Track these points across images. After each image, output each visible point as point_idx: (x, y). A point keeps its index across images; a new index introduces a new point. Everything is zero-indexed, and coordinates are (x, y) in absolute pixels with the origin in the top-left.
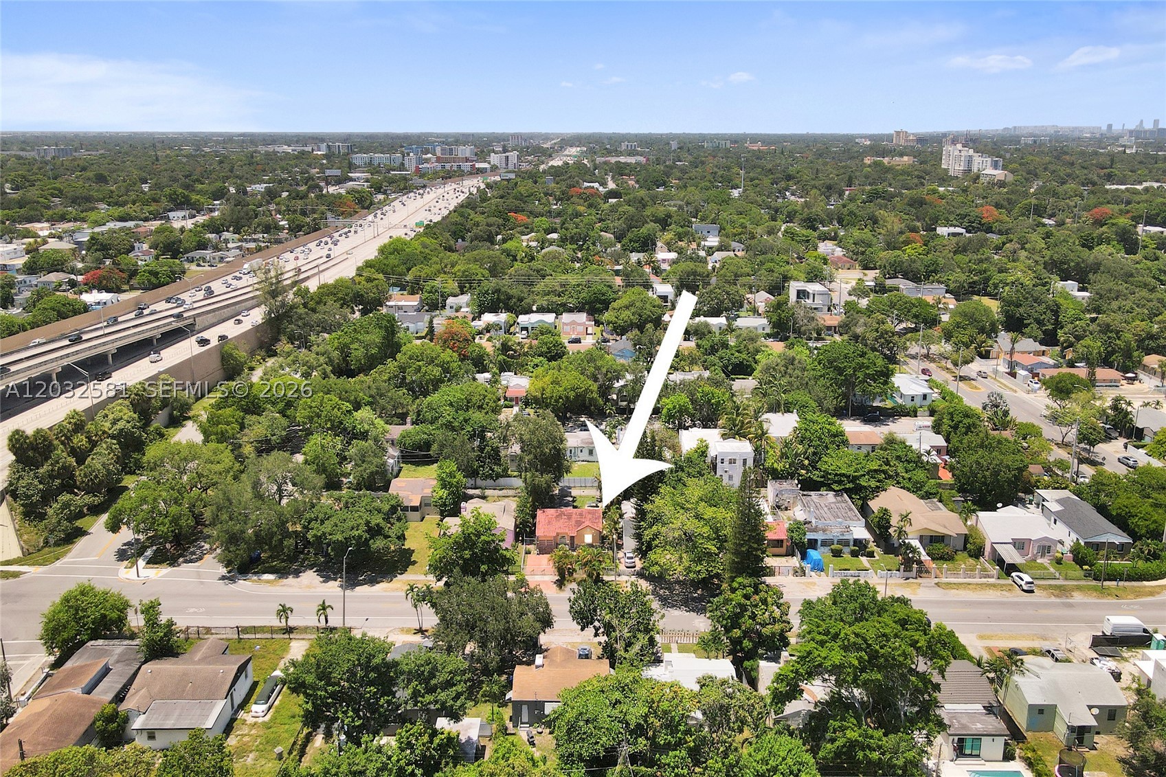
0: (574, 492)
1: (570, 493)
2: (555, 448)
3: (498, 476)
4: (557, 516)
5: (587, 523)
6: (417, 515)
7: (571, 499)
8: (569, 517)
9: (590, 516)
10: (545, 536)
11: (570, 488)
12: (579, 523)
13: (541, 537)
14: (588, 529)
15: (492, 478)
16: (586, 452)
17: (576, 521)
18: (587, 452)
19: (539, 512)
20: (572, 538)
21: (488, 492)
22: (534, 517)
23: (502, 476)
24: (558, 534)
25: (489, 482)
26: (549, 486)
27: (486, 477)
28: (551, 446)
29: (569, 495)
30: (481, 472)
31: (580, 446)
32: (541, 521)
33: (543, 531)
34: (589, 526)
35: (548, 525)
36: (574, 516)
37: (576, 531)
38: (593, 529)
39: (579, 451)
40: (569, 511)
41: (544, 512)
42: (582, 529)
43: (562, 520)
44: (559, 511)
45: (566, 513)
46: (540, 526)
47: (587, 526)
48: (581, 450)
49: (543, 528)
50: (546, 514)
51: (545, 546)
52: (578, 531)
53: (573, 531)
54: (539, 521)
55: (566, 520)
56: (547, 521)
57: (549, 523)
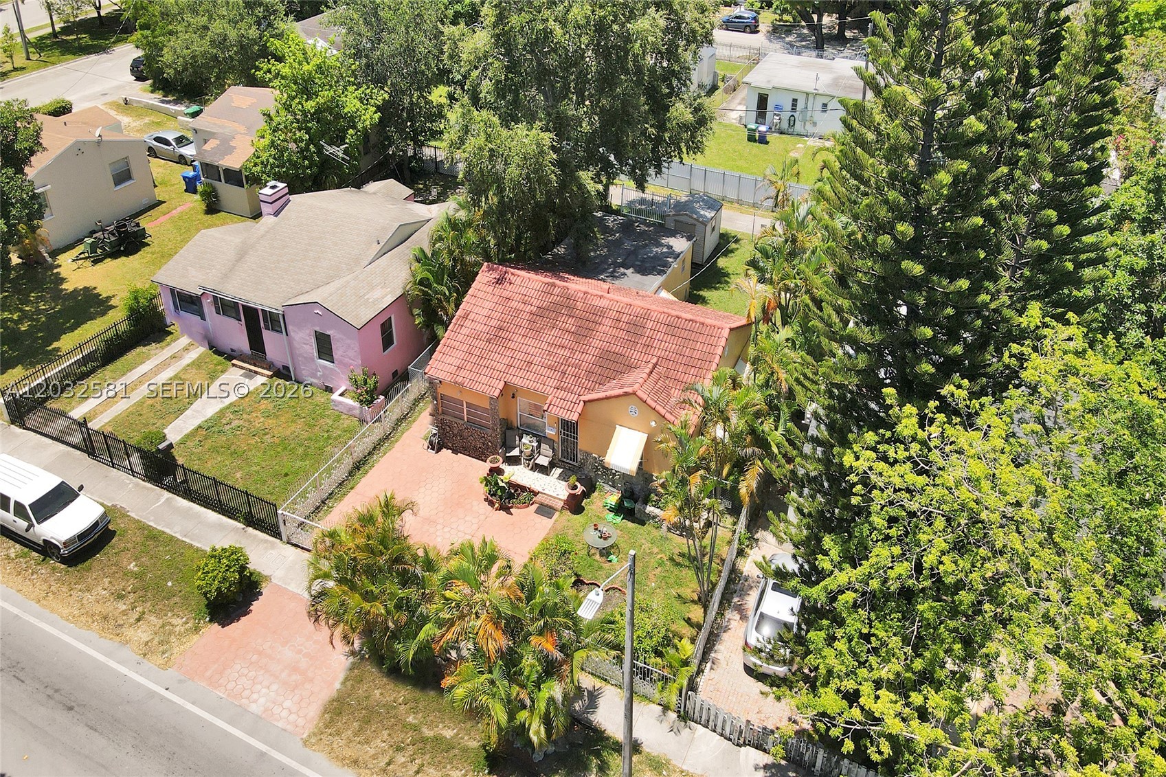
1: (705, 223)
5: (636, 379)
8: (586, 325)
9: (671, 346)
10: (458, 386)
12: (610, 366)
13: (443, 383)
14: (633, 408)
17: (604, 356)
19: (483, 278)
20: (569, 425)
24: (512, 391)
29: (699, 227)
31: (820, 92)
32: (471, 316)
33: (456, 362)
34: (634, 393)
35: (489, 341)
36: (606, 327)
37: (582, 398)
38: (653, 415)
39: (819, 107)
40: (597, 302)
41: (499, 281)
42: (607, 398)
43: (550, 335)
44: (557, 291)
45: (579, 305)
46: (460, 337)
47: (626, 394)
48: (825, 106)
49: (465, 348)
50: (505, 294)
51: (462, 422)
52: (590, 401)
53: (571, 397)
54: (465, 317)
55: (567, 340)
56: (494, 323)
57: (498, 336)
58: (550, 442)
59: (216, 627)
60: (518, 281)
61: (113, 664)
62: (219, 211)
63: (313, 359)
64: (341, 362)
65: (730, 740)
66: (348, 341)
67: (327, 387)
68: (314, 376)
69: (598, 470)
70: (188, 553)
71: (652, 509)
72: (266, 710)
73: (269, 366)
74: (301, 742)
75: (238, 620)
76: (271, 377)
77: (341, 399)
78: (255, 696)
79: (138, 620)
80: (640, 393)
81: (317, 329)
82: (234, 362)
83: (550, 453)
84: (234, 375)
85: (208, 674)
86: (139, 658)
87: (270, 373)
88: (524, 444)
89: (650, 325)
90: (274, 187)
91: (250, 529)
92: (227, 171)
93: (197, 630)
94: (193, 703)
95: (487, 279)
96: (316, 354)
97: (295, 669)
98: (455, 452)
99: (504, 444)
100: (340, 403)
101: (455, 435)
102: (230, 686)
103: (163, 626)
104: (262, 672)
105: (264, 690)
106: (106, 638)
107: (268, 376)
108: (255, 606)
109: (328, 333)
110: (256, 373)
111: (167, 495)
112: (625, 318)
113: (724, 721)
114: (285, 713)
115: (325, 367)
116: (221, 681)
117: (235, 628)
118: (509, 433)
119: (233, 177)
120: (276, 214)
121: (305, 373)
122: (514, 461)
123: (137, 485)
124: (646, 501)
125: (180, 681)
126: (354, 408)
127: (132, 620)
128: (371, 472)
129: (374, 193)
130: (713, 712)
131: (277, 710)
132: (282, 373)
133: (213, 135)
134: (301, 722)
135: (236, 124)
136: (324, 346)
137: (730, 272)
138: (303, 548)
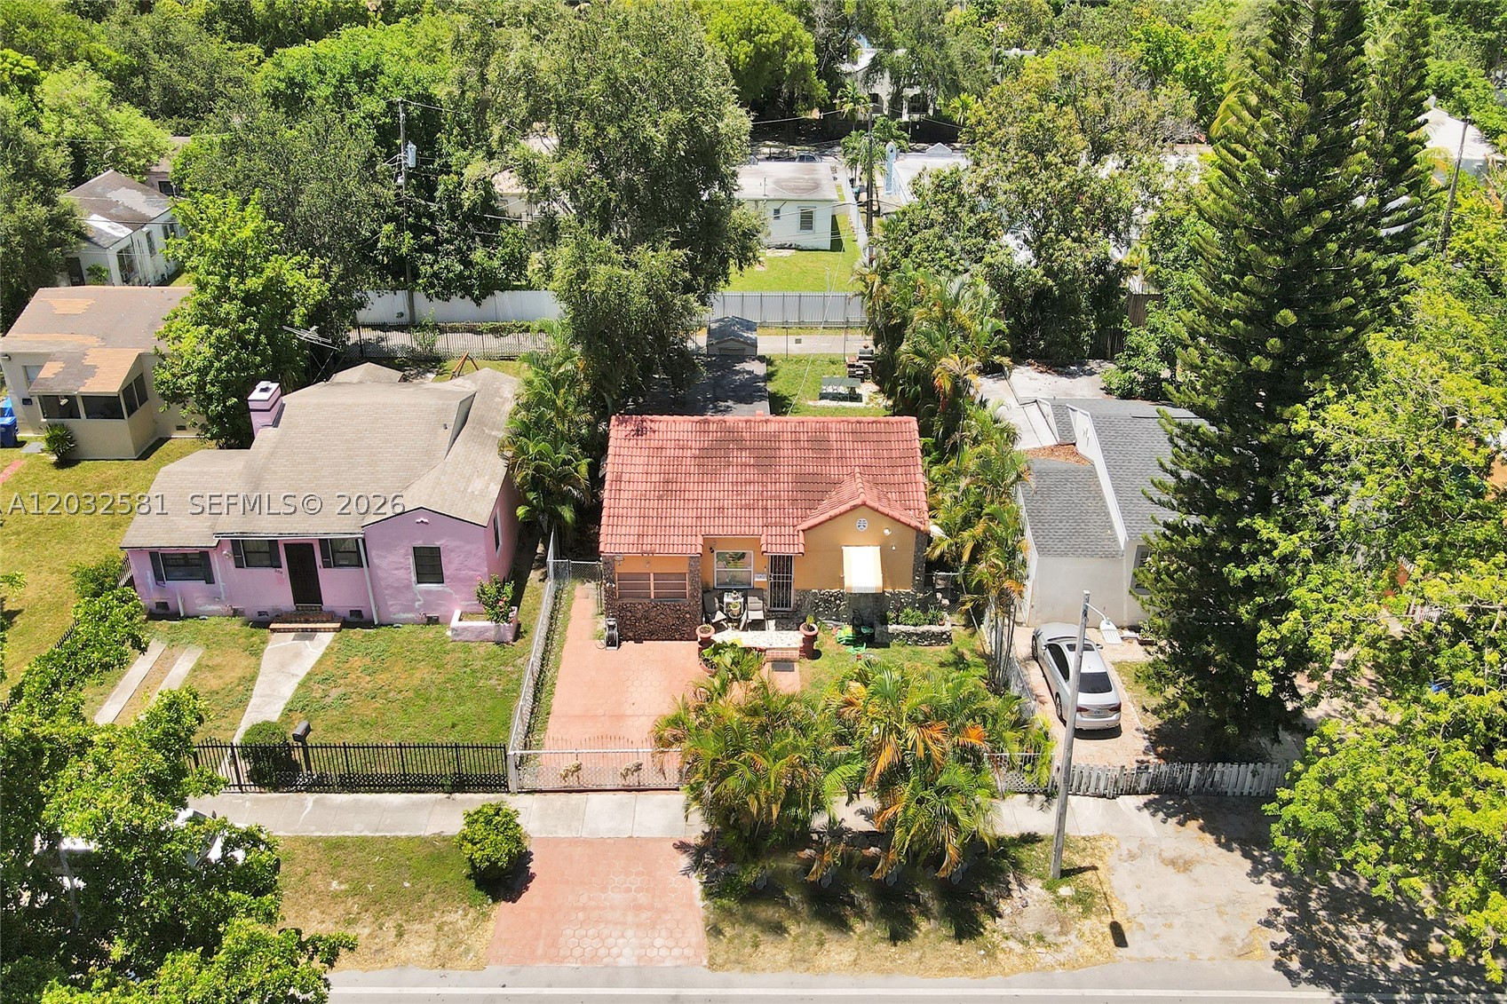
0: (767, 344)
1: (754, 345)
2: (692, 129)
3: (489, 285)
4: (705, 455)
5: (855, 490)
6: (118, 432)
7: (759, 369)
8: (765, 454)
9: (865, 452)
10: (647, 556)
11: (750, 326)
12: (812, 488)
13: (626, 557)
14: (862, 522)
15: (467, 291)
16: (791, 215)
17: (801, 480)
18: (797, 220)
19: (618, 433)
20: (781, 565)
21: (442, 343)
22: (597, 448)
23: (505, 286)
24: (710, 544)
25: (461, 306)
26: (665, 309)
27: (446, 288)
28: (675, 115)
29: (748, 351)
30: (425, 270)
31: (771, 197)
32: (625, 477)
33: (634, 530)
34: (864, 504)
35: (660, 498)
36: (786, 450)
37: (799, 528)
38: (886, 522)
39: (771, 214)
40: (763, 428)
41: (639, 432)
42: (831, 519)
43: (731, 474)
44: (713, 427)
45: (746, 436)
46: (624, 503)
47: (855, 507)
48: (777, 211)
49: (636, 512)
50: (654, 444)
51: (647, 601)
52: (809, 529)
53: (787, 530)
54: (618, 480)
55: (751, 473)
56: (655, 478)
57: (668, 489)
58: (758, 592)
59: (504, 906)
60: (663, 426)
61: (407, 990)
62: (77, 462)
63: (408, 587)
64: (455, 579)
65: (1104, 796)
66: (468, 547)
67: (430, 619)
68: (410, 609)
69: (818, 606)
70: (401, 845)
71: (895, 626)
72: (640, 958)
73: (331, 617)
74: (707, 970)
75: (527, 889)
76: (339, 630)
77: (464, 624)
78: (615, 951)
79: (400, 935)
80: (869, 503)
81: (419, 544)
82: (272, 626)
83: (761, 604)
84: (280, 644)
85: (540, 952)
86: (439, 971)
87: (338, 625)
88: (728, 604)
89: (833, 437)
90: (265, 390)
91: (457, 796)
92: (89, 400)
93: (486, 916)
94: (550, 986)
95: (624, 433)
96: (414, 579)
97: (638, 908)
98: (638, 640)
99: (705, 612)
100: (465, 629)
101: (639, 620)
102: (577, 952)
103: (440, 929)
104: (602, 925)
105: (621, 941)
106: (373, 969)
107: (335, 630)
108: (533, 867)
109: (437, 544)
110: (315, 630)
111: (310, 798)
112: (803, 437)
113: (1098, 778)
114: (663, 952)
115: (429, 592)
116: (562, 953)
117: (528, 898)
118: (707, 596)
119: (104, 407)
120: (276, 423)
121: (395, 611)
122: (719, 627)
123: (257, 800)
124: (885, 621)
125: (512, 973)
126: (487, 629)
127: (392, 939)
128: (557, 690)
129: (361, 382)
130: (1085, 774)
131: (652, 953)
132: (356, 620)
133: (47, 357)
134: (689, 952)
135: (76, 337)
136: (429, 565)
137: (785, 394)
138: (541, 791)
